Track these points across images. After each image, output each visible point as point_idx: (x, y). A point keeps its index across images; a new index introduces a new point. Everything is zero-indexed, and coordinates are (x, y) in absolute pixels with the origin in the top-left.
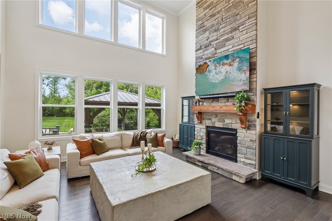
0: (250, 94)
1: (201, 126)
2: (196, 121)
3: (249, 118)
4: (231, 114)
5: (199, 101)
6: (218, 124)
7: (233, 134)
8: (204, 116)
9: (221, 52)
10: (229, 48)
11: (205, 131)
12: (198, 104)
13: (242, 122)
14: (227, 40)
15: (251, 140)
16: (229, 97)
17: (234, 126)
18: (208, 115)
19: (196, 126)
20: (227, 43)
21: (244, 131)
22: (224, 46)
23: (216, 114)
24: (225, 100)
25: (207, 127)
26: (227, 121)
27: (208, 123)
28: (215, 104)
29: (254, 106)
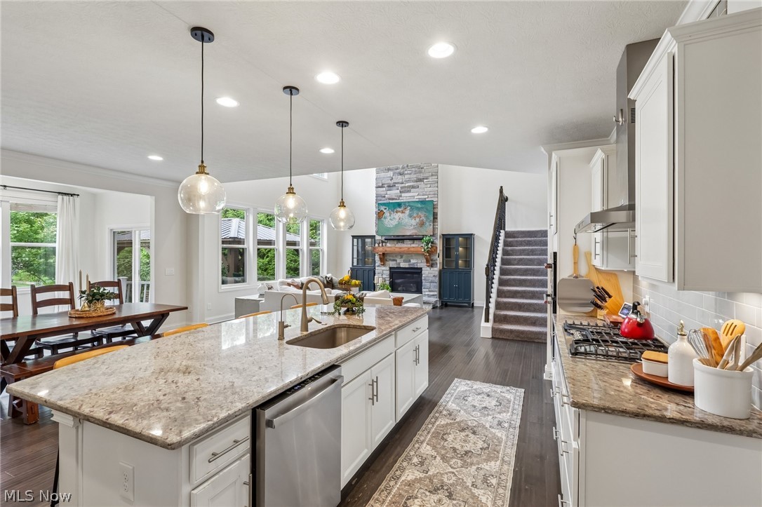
0: (434, 238)
1: (384, 268)
2: (378, 262)
3: (432, 258)
4: (417, 254)
5: (383, 242)
6: (403, 265)
7: (418, 272)
8: (388, 258)
9: (406, 197)
10: (414, 196)
11: (388, 272)
12: (381, 245)
13: (427, 261)
14: (413, 187)
15: (434, 276)
16: (413, 239)
17: (419, 266)
18: (393, 257)
19: (377, 268)
20: (412, 190)
21: (428, 268)
22: (409, 191)
23: (401, 254)
24: (411, 242)
25: (390, 268)
26: (412, 261)
27: (392, 264)
28: (399, 245)
29: (437, 248)
